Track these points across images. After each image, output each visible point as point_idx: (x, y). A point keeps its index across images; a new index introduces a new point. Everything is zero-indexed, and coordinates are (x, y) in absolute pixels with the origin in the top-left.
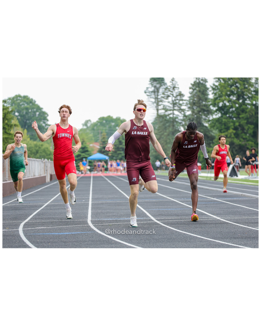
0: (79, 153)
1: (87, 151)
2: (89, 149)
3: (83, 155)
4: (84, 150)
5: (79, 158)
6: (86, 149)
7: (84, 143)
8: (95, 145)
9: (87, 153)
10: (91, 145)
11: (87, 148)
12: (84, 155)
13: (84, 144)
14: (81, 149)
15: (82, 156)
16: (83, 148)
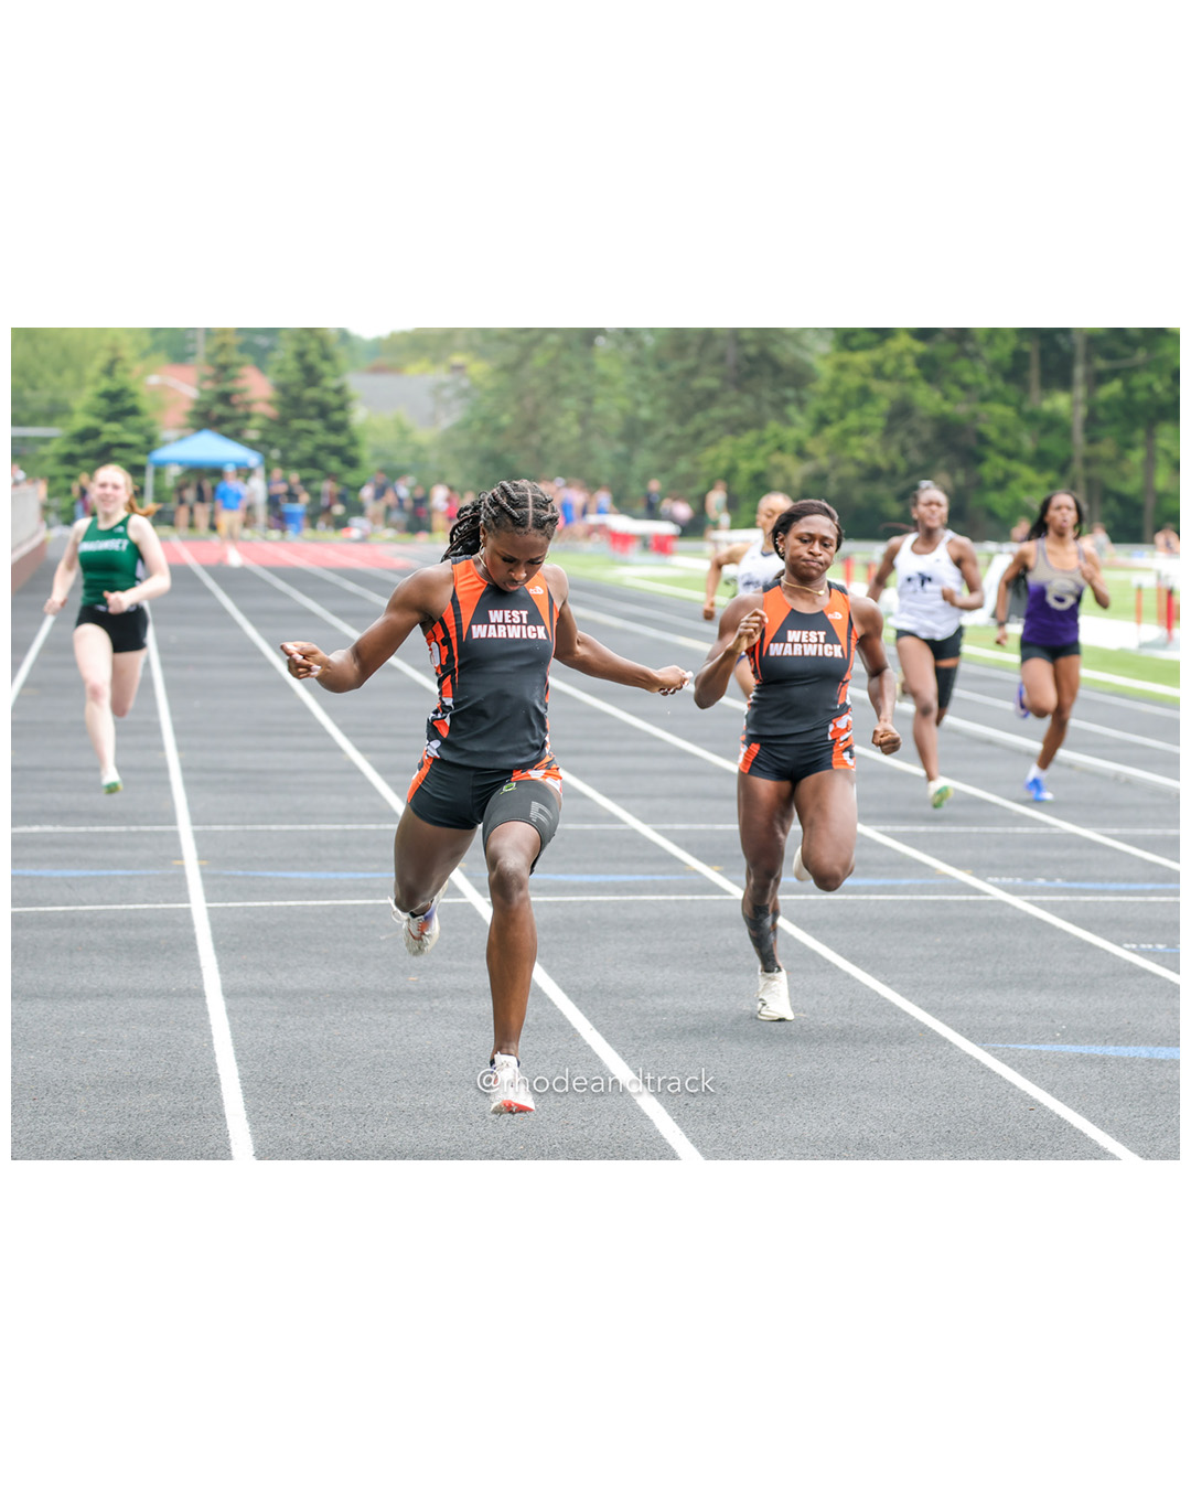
0: (92, 422)
1: (134, 411)
2: (144, 403)
3: (112, 431)
4: (118, 406)
5: (92, 445)
6: (129, 403)
7: (119, 367)
8: (172, 381)
9: (131, 420)
10: (154, 380)
11: (133, 395)
12: (115, 433)
13: (119, 375)
14: (103, 403)
15: (105, 439)
16: (112, 397)
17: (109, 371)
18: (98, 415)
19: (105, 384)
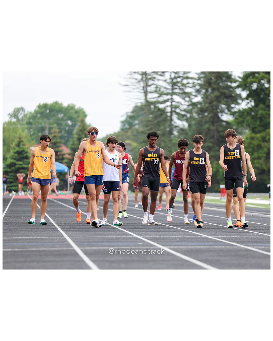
0: (13, 161)
1: (27, 158)
4: (21, 156)
6: (25, 155)
7: (21, 143)
9: (26, 160)
11: (26, 152)
12: (20, 165)
13: (21, 146)
14: (16, 155)
15: (17, 166)
16: (19, 153)
17: (18, 145)
18: (15, 159)
19: (17, 149)
